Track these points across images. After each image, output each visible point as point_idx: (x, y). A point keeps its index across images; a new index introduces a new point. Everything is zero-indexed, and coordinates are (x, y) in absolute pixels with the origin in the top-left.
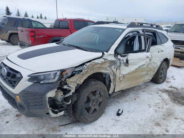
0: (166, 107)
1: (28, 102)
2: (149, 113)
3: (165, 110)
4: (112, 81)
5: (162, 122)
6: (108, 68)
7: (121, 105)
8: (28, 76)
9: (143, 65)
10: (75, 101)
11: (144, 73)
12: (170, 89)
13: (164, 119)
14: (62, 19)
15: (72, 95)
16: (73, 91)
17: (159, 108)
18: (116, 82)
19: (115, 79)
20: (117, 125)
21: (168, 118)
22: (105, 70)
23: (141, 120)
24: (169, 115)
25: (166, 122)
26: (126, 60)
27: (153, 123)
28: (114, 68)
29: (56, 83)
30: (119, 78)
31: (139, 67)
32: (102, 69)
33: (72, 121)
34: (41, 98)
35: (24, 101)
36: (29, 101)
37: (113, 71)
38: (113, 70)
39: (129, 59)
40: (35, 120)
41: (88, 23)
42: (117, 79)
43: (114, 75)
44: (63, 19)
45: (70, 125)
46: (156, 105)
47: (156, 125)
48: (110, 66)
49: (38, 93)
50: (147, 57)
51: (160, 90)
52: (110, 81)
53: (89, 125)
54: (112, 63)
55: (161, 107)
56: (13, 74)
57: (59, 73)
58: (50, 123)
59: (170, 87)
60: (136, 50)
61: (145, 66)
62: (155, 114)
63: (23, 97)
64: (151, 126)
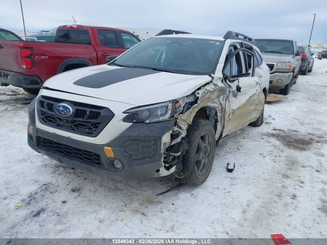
0: (284, 154)
1: (130, 155)
2: (267, 164)
3: (285, 158)
4: (219, 120)
5: (289, 173)
6: (216, 100)
7: (226, 159)
8: (124, 113)
9: (254, 95)
10: (187, 150)
11: (253, 107)
12: (275, 132)
13: (290, 169)
14: (73, 26)
15: (181, 142)
16: (184, 134)
17: (276, 156)
18: (226, 121)
19: (223, 117)
20: (237, 184)
21: (294, 168)
22: (212, 103)
23: (263, 173)
24: (293, 164)
25: (295, 172)
26: (237, 87)
27: (279, 175)
28: (223, 100)
29: (169, 120)
30: (229, 116)
31: (250, 97)
32: (210, 101)
33: (170, 186)
34: (154, 144)
35: (123, 153)
36: (131, 152)
37: (221, 104)
38: (222, 102)
39: (241, 85)
40: (109, 193)
41: (122, 34)
42: (227, 117)
43: (223, 110)
44: (76, 27)
45: (169, 192)
46: (271, 153)
47: (284, 177)
48: (218, 97)
49: (150, 136)
50: (257, 83)
51: (264, 135)
52: (216, 121)
53: (199, 189)
54: (222, 91)
55: (277, 155)
56: (91, 112)
57: (170, 105)
58: (138, 194)
59: (274, 130)
60: (234, 75)
61: (255, 97)
62: (275, 164)
63: (120, 146)
64: (280, 179)
